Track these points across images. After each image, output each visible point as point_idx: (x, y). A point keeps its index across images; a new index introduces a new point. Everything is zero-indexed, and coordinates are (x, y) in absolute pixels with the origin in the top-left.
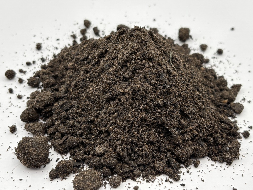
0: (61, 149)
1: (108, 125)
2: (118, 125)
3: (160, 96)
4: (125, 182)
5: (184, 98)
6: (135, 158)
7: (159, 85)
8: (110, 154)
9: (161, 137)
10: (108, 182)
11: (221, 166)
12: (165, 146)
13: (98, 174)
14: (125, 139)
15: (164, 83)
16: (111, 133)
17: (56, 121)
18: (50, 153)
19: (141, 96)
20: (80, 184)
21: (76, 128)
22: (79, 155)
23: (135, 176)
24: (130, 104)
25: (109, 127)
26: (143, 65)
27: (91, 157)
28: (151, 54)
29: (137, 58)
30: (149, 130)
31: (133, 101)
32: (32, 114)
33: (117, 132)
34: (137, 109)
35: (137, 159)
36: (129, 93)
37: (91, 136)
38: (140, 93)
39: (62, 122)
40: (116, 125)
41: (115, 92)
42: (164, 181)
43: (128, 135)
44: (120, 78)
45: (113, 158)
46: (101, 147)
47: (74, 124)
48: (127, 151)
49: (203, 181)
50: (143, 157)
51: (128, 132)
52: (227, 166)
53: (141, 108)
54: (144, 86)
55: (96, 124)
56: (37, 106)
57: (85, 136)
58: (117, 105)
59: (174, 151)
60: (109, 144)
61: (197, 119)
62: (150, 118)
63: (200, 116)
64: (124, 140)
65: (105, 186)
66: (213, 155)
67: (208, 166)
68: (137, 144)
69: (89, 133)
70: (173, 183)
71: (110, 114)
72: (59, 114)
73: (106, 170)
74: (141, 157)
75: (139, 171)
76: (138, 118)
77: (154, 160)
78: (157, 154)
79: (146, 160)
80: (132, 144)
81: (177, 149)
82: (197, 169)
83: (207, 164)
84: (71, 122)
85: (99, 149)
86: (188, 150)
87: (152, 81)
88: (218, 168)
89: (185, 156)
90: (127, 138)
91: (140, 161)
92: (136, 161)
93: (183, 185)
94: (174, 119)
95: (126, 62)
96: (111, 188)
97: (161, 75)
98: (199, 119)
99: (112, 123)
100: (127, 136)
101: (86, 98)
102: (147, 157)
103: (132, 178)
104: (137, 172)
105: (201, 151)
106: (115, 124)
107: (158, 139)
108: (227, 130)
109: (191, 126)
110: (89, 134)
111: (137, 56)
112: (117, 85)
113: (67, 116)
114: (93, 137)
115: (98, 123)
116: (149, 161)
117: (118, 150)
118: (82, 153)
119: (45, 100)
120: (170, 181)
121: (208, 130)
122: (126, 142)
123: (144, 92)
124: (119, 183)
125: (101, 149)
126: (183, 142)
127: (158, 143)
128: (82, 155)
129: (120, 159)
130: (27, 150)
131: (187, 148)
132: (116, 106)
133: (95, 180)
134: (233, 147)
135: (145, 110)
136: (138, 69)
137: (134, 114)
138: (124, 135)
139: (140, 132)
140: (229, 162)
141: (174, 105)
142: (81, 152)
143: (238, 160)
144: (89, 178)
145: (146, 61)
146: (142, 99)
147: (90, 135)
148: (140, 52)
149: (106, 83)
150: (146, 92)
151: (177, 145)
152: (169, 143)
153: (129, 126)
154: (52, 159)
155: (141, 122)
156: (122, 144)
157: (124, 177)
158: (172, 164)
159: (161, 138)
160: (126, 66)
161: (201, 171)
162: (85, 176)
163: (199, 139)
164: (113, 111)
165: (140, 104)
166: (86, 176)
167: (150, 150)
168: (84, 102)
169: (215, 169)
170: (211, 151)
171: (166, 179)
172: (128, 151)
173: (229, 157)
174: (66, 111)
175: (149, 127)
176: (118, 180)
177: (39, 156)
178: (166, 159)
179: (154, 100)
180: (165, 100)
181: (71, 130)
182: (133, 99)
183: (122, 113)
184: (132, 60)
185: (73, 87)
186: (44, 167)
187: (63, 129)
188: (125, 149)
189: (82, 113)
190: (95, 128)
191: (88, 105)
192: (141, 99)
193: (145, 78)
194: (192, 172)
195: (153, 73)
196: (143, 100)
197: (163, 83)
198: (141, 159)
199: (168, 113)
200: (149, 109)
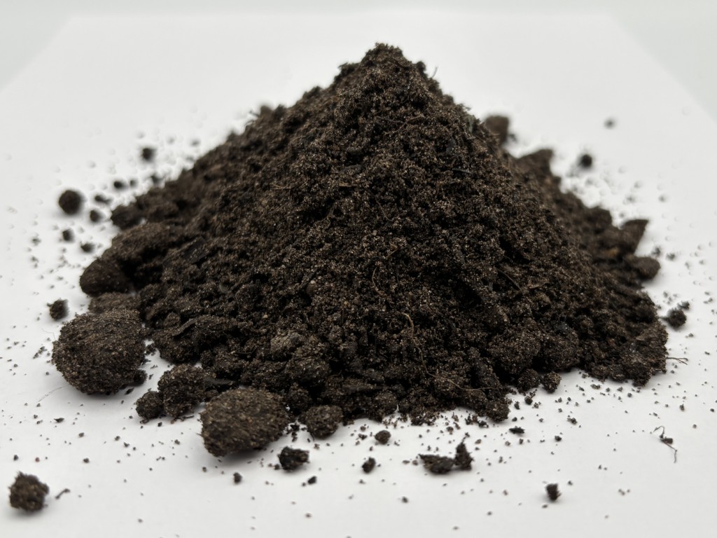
0: (178, 350)
1: (306, 276)
2: (332, 273)
3: (446, 196)
4: (350, 424)
5: (511, 213)
6: (378, 360)
7: (443, 169)
8: (310, 349)
9: (451, 307)
10: (302, 426)
11: (620, 390)
12: (463, 334)
13: (274, 400)
14: (351, 308)
15: (455, 162)
16: (313, 296)
17: (169, 287)
18: (147, 363)
19: (395, 193)
20: (221, 417)
21: (221, 299)
22: (226, 359)
23: (378, 408)
24: (365, 218)
25: (308, 280)
26: (398, 119)
27: (258, 364)
28: (419, 91)
29: (382, 102)
30: (417, 287)
31: (373, 208)
32: (110, 274)
33: (328, 291)
34: (385, 228)
35: (384, 365)
36: (362, 187)
37: (261, 316)
38: (392, 183)
39: (185, 291)
40: (329, 275)
41: (325, 193)
42: (462, 423)
43: (361, 298)
44: (338, 158)
45: (317, 358)
46: (286, 335)
47: (215, 289)
48: (357, 340)
49: (574, 421)
50: (400, 357)
51: (359, 291)
52: (636, 389)
53: (396, 224)
54: (402, 168)
55: (276, 282)
56: (125, 255)
57: (245, 316)
58: (332, 226)
59: (488, 347)
60: (308, 324)
61: (547, 268)
62: (420, 255)
63: (554, 260)
64: (347, 310)
65: (294, 435)
66: (594, 362)
67: (582, 389)
68: (384, 322)
69: (255, 306)
70: (488, 426)
71: (311, 248)
72: (180, 273)
73: (297, 391)
74: (396, 360)
75: (390, 394)
76: (388, 251)
77: (433, 368)
78: (439, 354)
79: (410, 366)
80: (370, 324)
81: (496, 340)
82: (555, 397)
83: (579, 385)
84: (209, 285)
85: (281, 341)
86: (526, 341)
87: (424, 155)
88: (612, 393)
89: (518, 357)
90: (359, 307)
91: (394, 370)
92: (382, 370)
93: (518, 431)
94: (484, 259)
95: (355, 114)
96: (311, 439)
97: (447, 142)
98: (551, 268)
99: (318, 271)
100: (356, 299)
101: (251, 226)
102: (413, 360)
103: (371, 414)
104: (386, 397)
105: (563, 347)
106: (323, 271)
107: (443, 313)
108: (626, 308)
109: (532, 281)
110: (256, 309)
111: (384, 98)
112: (331, 176)
113: (200, 273)
114: (266, 316)
115: (281, 279)
116: (418, 371)
117: (332, 336)
118: (233, 355)
119: (145, 240)
120: (478, 422)
121: (578, 300)
122: (354, 315)
123: (403, 181)
124: (333, 422)
125: (285, 338)
126: (511, 321)
127: (443, 323)
128: (234, 360)
129: (339, 364)
130: (80, 339)
131: (523, 335)
132: (330, 227)
133: (264, 411)
134: (650, 339)
135: (407, 231)
136: (386, 130)
137: (377, 242)
138: (348, 299)
139: (393, 291)
140: (641, 378)
141: (485, 221)
142: (232, 353)
143: (664, 376)
144: (249, 406)
145: (406, 108)
146: (397, 201)
147: (258, 313)
148: (390, 89)
149: (301, 173)
150: (407, 182)
151: (495, 330)
152: (474, 326)
153: (363, 275)
154: (151, 376)
155: (396, 264)
156: (345, 321)
157: (349, 410)
158: (483, 377)
159: (449, 311)
160: (356, 126)
161: (565, 399)
162: (238, 401)
163: (554, 317)
164: (320, 241)
165: (394, 215)
166: (240, 400)
167: (421, 341)
168: (245, 236)
169: (604, 395)
170: (589, 351)
171: (469, 417)
172: (361, 339)
173: (640, 361)
174: (199, 264)
175: (416, 281)
176: (331, 414)
177: (111, 351)
178: (467, 366)
179: (430, 206)
180: (459, 209)
181: (207, 307)
182: (372, 202)
183: (343, 244)
184: (370, 108)
185: (220, 205)
186: (129, 392)
187: (187, 304)
188: (352, 334)
189: (240, 262)
190: (271, 293)
191: (254, 243)
192: (394, 203)
193: (406, 147)
194: (540, 403)
195: (427, 137)
196: (399, 205)
197: (453, 163)
198: (397, 365)
199: (469, 241)
200: (416, 229)
